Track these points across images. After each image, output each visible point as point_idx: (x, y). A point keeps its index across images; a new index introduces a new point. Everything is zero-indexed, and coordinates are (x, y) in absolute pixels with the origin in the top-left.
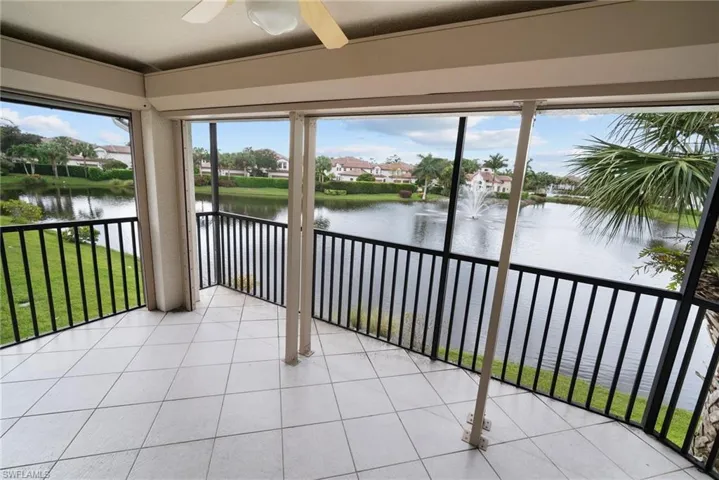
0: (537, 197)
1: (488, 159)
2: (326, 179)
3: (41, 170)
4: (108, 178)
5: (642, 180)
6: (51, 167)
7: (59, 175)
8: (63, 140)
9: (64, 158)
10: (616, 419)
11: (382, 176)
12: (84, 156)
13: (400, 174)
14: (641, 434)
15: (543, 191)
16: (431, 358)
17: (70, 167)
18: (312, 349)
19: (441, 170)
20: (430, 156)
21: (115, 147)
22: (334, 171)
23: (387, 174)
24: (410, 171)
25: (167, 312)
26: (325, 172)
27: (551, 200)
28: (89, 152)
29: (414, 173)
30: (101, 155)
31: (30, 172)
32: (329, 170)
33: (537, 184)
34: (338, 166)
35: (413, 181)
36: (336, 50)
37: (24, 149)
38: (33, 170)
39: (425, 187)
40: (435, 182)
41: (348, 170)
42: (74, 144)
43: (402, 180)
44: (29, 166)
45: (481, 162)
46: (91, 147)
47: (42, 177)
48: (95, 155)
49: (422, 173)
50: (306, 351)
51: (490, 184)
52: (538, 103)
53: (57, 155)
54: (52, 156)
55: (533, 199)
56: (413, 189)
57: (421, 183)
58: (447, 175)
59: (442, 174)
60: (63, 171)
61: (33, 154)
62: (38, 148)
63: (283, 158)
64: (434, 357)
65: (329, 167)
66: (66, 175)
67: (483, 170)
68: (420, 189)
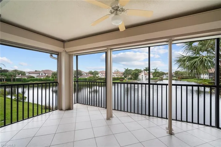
0: (160, 79)
1: (145, 69)
2: (97, 77)
3: (7, 80)
4: (28, 81)
5: (196, 62)
6: (10, 79)
7: (13, 81)
8: (16, 71)
9: (15, 76)
10: (208, 126)
11: (113, 76)
12: (22, 75)
13: (119, 75)
14: (216, 128)
15: (162, 77)
16: (148, 116)
17: (17, 79)
18: (113, 116)
19: (131, 73)
20: (128, 69)
21: (31, 72)
22: (99, 75)
23: (115, 75)
24: (122, 74)
25: (65, 110)
26: (97, 75)
27: (165, 79)
28: (23, 73)
29: (124, 74)
30: (27, 75)
31: (3, 81)
32: (98, 75)
33: (160, 75)
34: (100, 73)
35: (123, 77)
36: (122, 31)
37: (3, 74)
38: (5, 80)
39: (127, 78)
40: (130, 76)
41: (103, 74)
42: (19, 72)
43: (120, 76)
44: (3, 79)
45: (142, 70)
46: (24, 72)
47: (7, 82)
48: (25, 74)
49: (126, 74)
50: (111, 116)
51: (146, 76)
52: (172, 39)
53: (13, 75)
54: (11, 76)
55: (159, 79)
56: (123, 79)
57: (125, 77)
58: (133, 74)
59: (132, 74)
60: (14, 80)
61: (6, 75)
62: (7, 73)
63: (84, 72)
64: (149, 115)
65: (98, 74)
66: (15, 81)
67: (143, 72)
68: (126, 79)
